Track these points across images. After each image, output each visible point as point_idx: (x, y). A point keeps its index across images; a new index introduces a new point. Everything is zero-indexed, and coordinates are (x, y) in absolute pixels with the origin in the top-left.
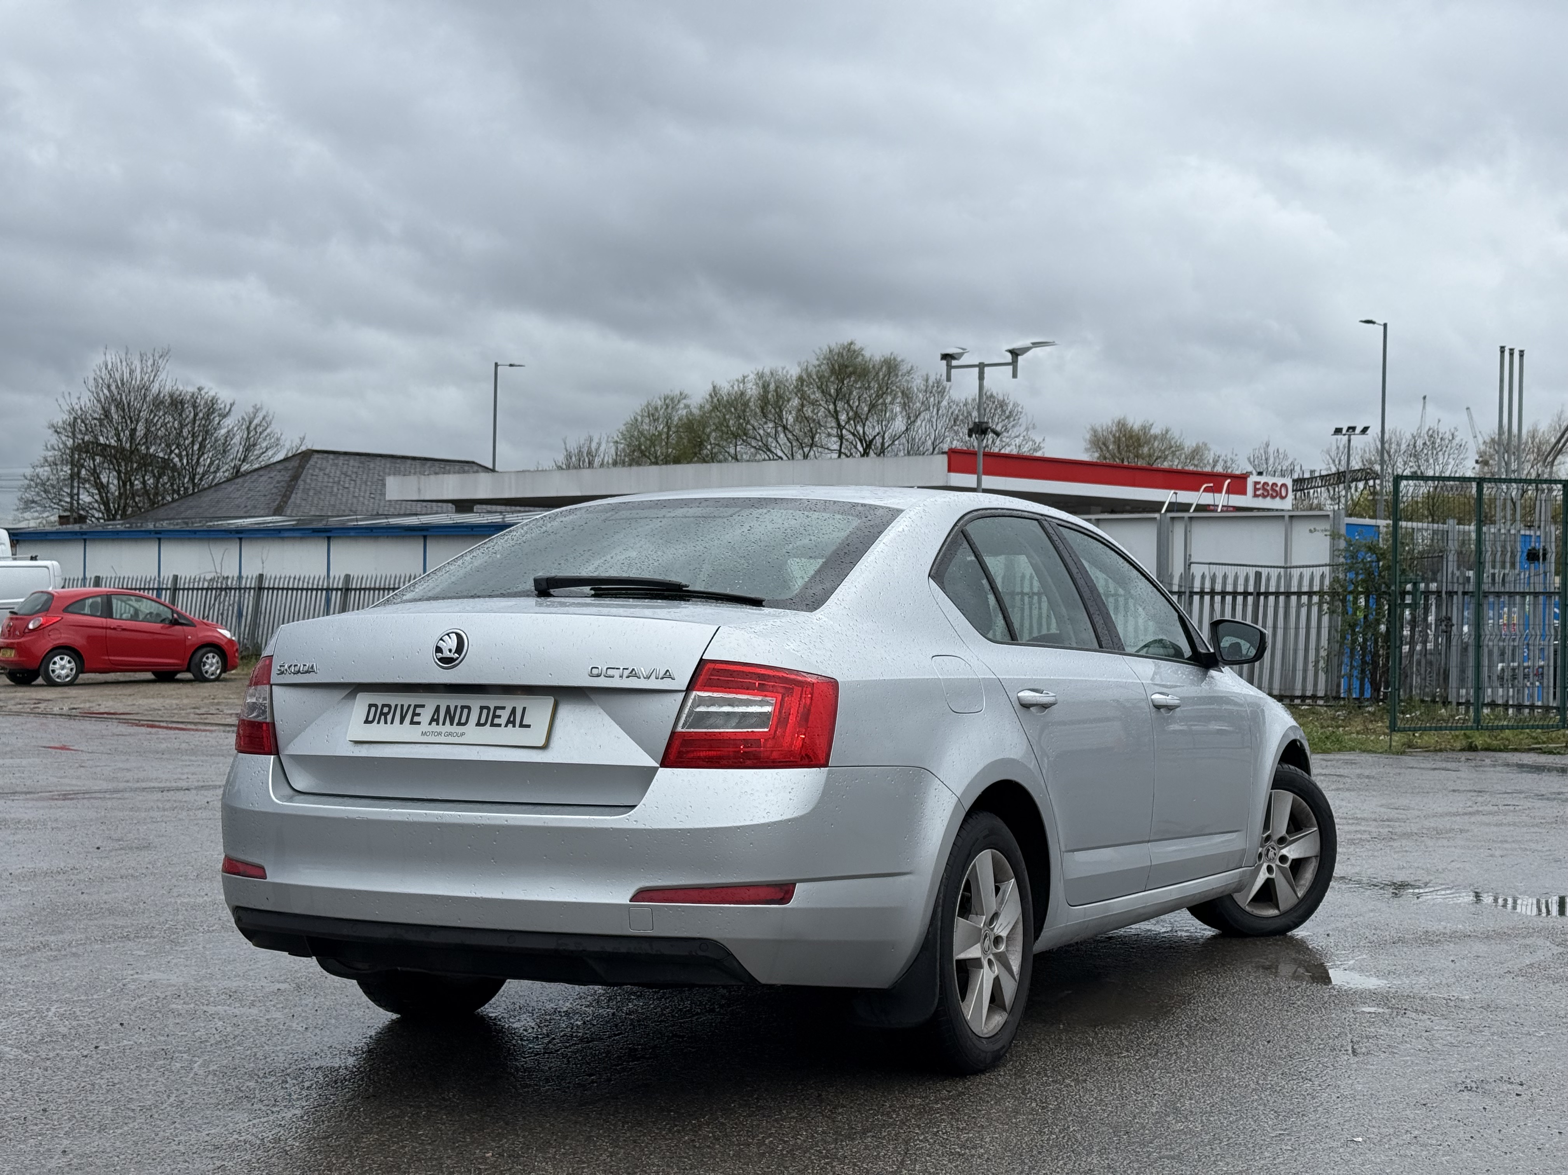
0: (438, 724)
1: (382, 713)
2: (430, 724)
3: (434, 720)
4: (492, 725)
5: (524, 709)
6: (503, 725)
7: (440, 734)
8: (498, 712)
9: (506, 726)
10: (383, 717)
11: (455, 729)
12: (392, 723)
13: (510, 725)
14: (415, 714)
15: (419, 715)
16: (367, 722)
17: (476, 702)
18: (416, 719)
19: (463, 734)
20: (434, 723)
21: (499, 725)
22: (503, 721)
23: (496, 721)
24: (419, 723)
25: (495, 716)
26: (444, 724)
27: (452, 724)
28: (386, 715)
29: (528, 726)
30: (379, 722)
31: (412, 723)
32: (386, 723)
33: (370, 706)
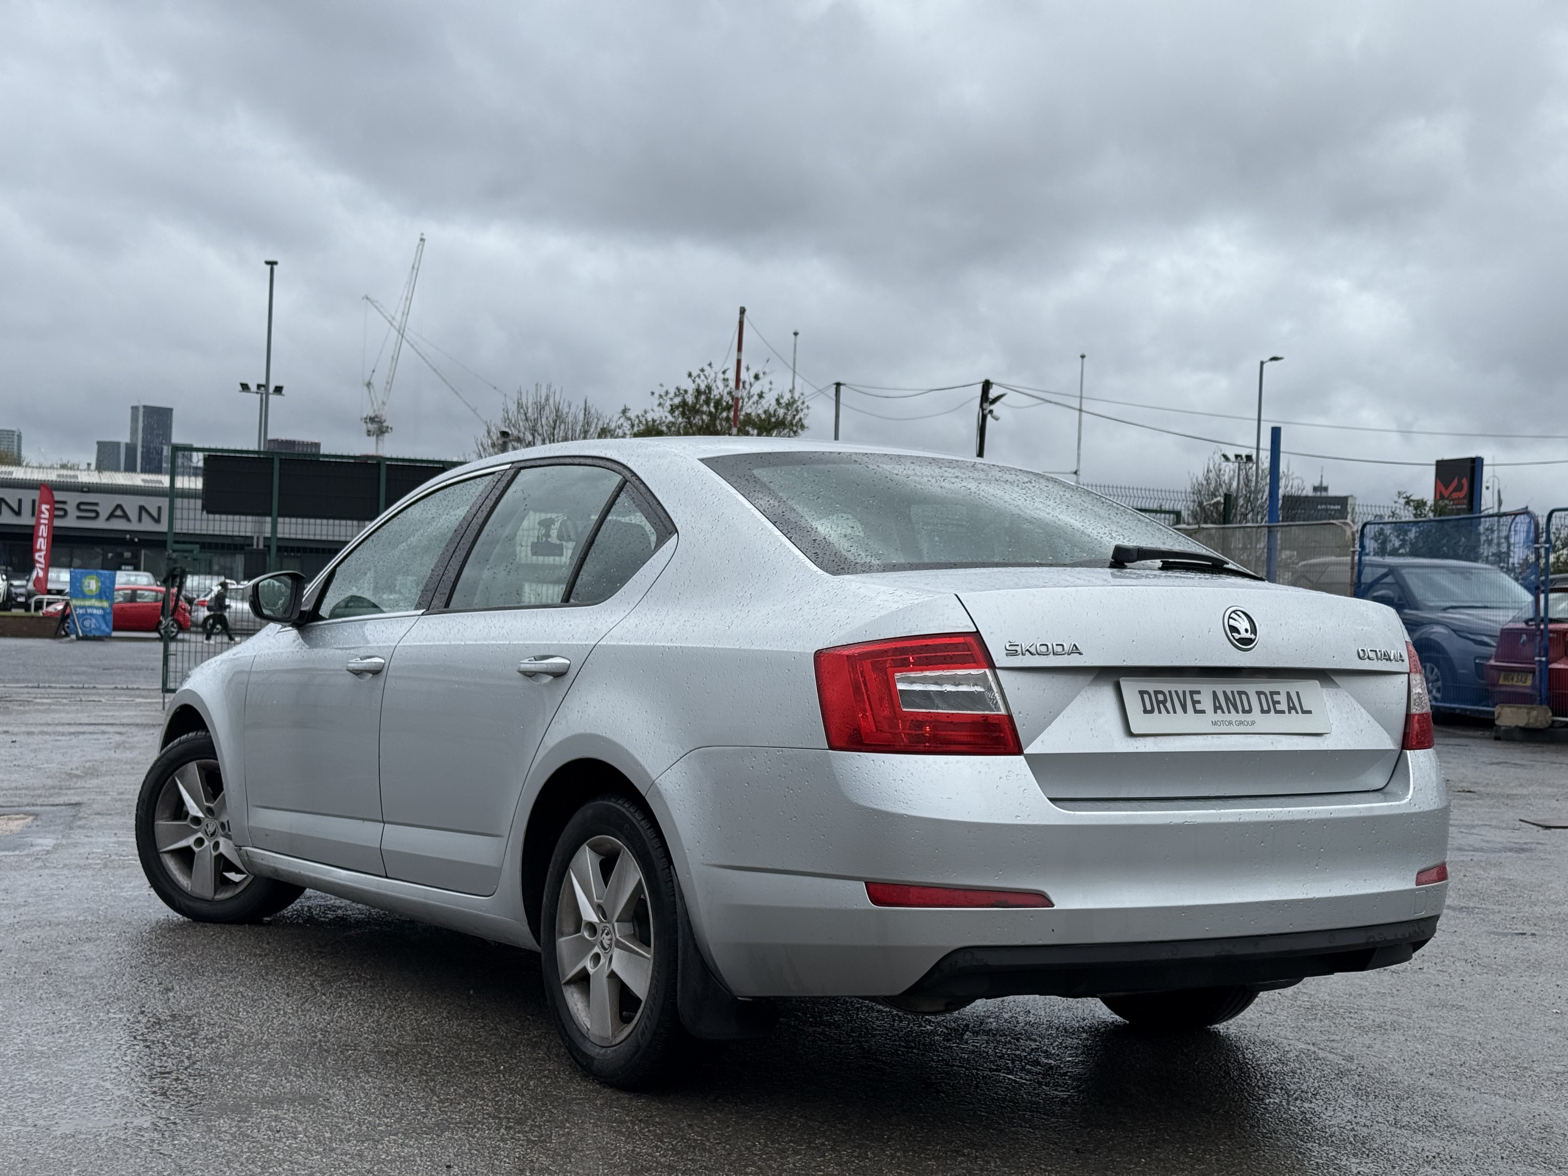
0: (1223, 712)
1: (1158, 702)
2: (1215, 712)
3: (1217, 708)
4: (1277, 712)
5: (1298, 693)
6: (1287, 712)
7: (1230, 723)
8: (1276, 698)
9: (1290, 712)
10: (1161, 705)
11: (1242, 717)
12: (1175, 712)
13: (1293, 711)
14: (1195, 702)
15: (1199, 702)
16: (1146, 711)
17: (1251, 688)
18: (1198, 707)
19: (1253, 723)
20: (1219, 711)
21: (1283, 712)
22: (1283, 706)
23: (1278, 707)
24: (1203, 712)
25: (1276, 703)
26: (1229, 712)
27: (1237, 712)
28: (1164, 702)
29: (1310, 712)
30: (1160, 712)
31: (1196, 711)
32: (1168, 712)
33: (1142, 693)
